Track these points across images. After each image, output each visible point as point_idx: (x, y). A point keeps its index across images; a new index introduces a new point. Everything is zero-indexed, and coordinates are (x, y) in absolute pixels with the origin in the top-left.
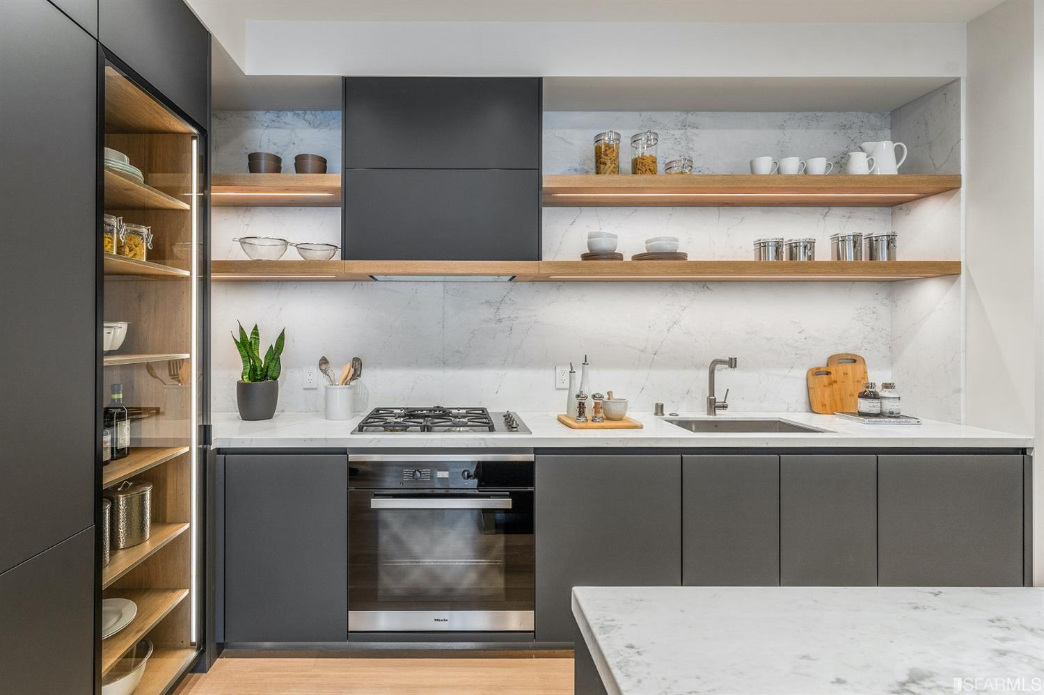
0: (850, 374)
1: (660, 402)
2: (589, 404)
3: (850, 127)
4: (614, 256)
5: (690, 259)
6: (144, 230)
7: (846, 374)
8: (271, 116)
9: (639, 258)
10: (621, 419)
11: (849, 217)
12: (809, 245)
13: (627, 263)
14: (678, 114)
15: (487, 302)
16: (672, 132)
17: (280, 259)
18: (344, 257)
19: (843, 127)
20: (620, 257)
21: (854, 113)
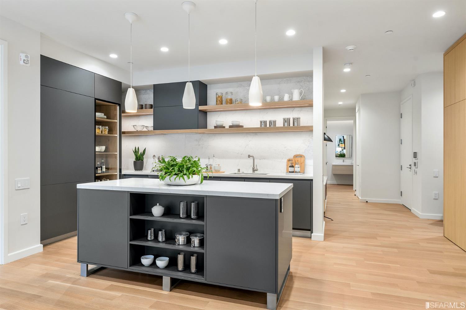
0: (299, 161)
1: (239, 168)
2: (209, 167)
3: (301, 82)
4: (223, 127)
5: (244, 127)
6: (107, 127)
7: (298, 161)
8: (144, 91)
9: (230, 127)
10: (219, 171)
11: (301, 111)
12: (275, 122)
13: (227, 129)
14: (248, 82)
15: (196, 140)
16: (246, 88)
17: (143, 130)
18: (154, 130)
19: (299, 82)
20: (224, 127)
21: (302, 77)
